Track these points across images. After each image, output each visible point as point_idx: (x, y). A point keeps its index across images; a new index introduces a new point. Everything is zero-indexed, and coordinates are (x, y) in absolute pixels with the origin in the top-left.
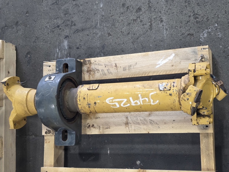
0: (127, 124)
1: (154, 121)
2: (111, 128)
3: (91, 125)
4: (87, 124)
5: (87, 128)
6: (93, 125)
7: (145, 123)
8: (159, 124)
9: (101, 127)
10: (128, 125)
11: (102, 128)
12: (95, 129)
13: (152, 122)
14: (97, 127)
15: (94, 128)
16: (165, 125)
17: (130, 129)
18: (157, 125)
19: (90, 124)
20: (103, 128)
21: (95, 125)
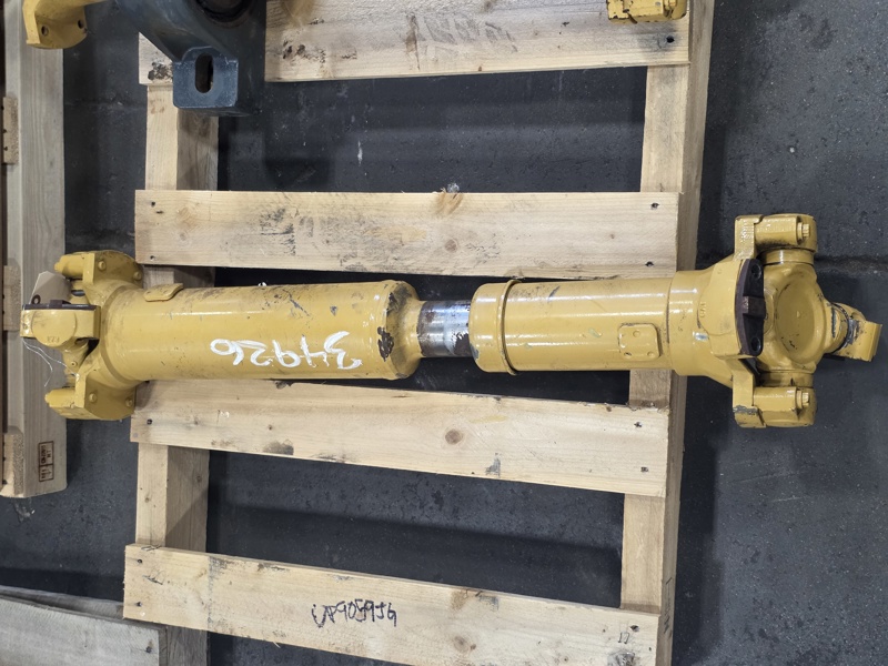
0: (412, 40)
1: (500, 29)
2: (359, 55)
3: (295, 48)
4: (282, 44)
5: (282, 56)
6: (302, 48)
7: (473, 35)
8: (516, 37)
9: (328, 53)
10: (414, 46)
11: (331, 56)
12: (306, 60)
13: (495, 31)
14: (315, 53)
15: (306, 56)
16: (534, 42)
17: (421, 57)
18: (508, 43)
19: (291, 44)
20: (333, 56)
21: (309, 48)
